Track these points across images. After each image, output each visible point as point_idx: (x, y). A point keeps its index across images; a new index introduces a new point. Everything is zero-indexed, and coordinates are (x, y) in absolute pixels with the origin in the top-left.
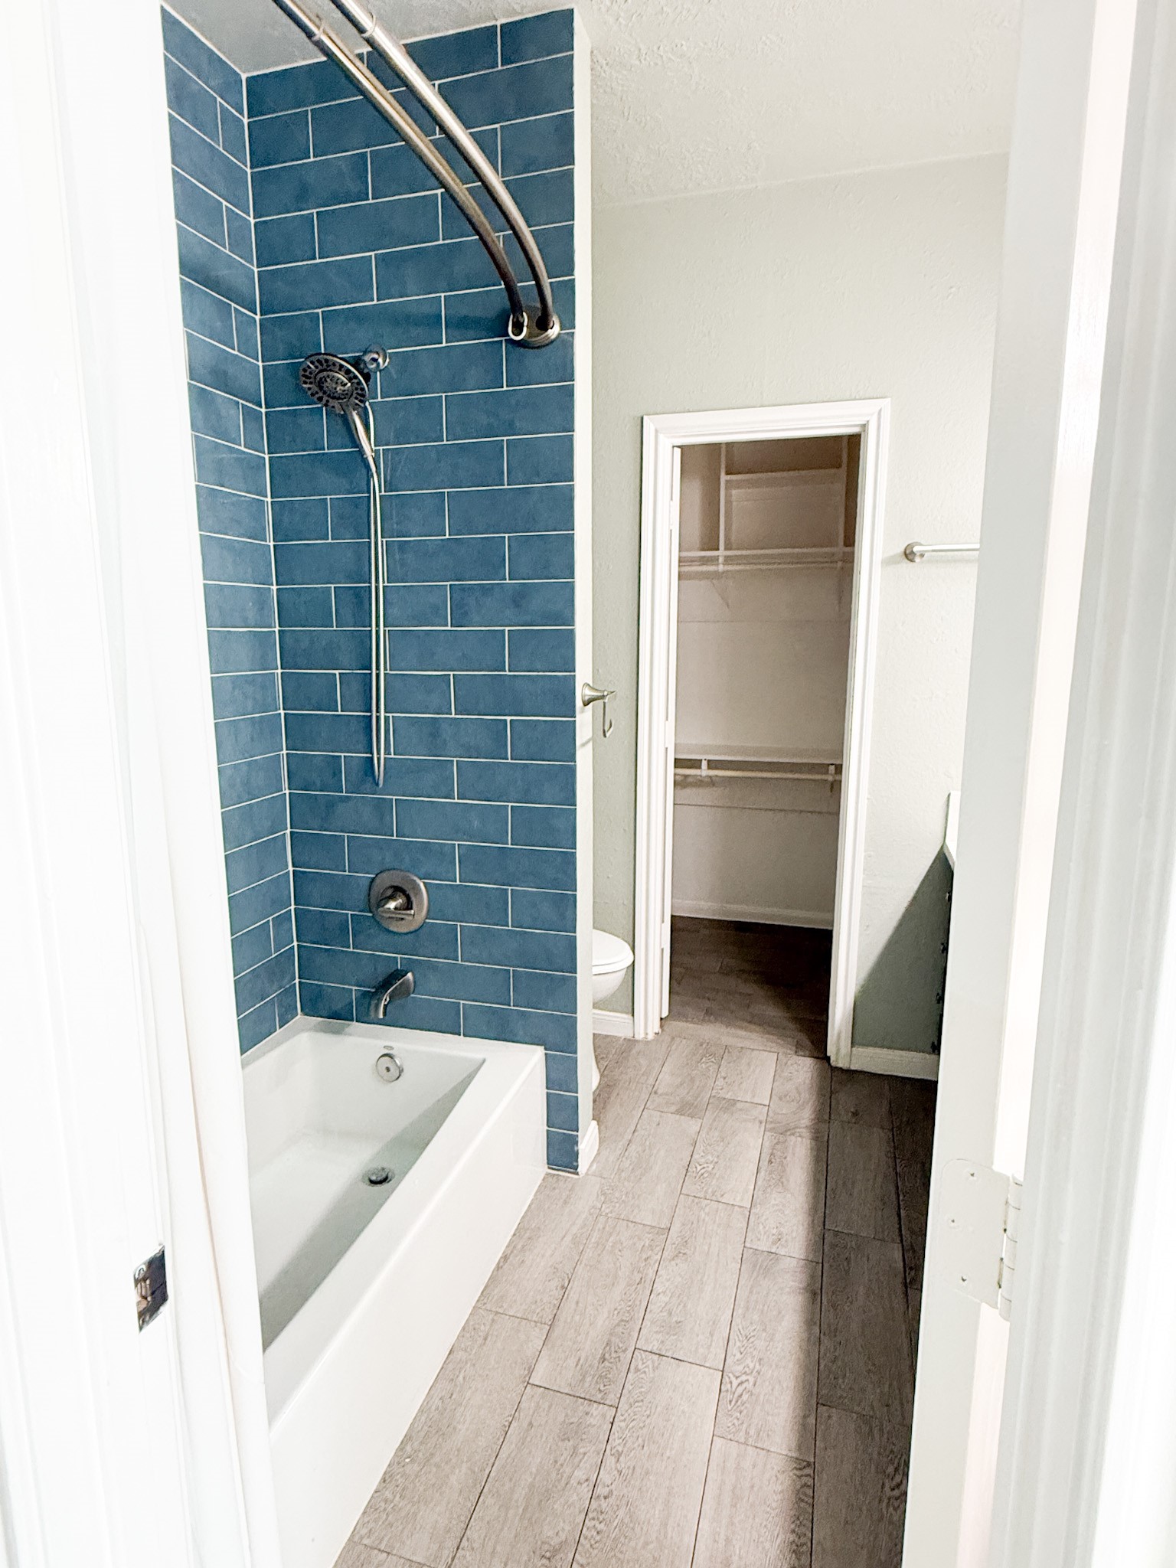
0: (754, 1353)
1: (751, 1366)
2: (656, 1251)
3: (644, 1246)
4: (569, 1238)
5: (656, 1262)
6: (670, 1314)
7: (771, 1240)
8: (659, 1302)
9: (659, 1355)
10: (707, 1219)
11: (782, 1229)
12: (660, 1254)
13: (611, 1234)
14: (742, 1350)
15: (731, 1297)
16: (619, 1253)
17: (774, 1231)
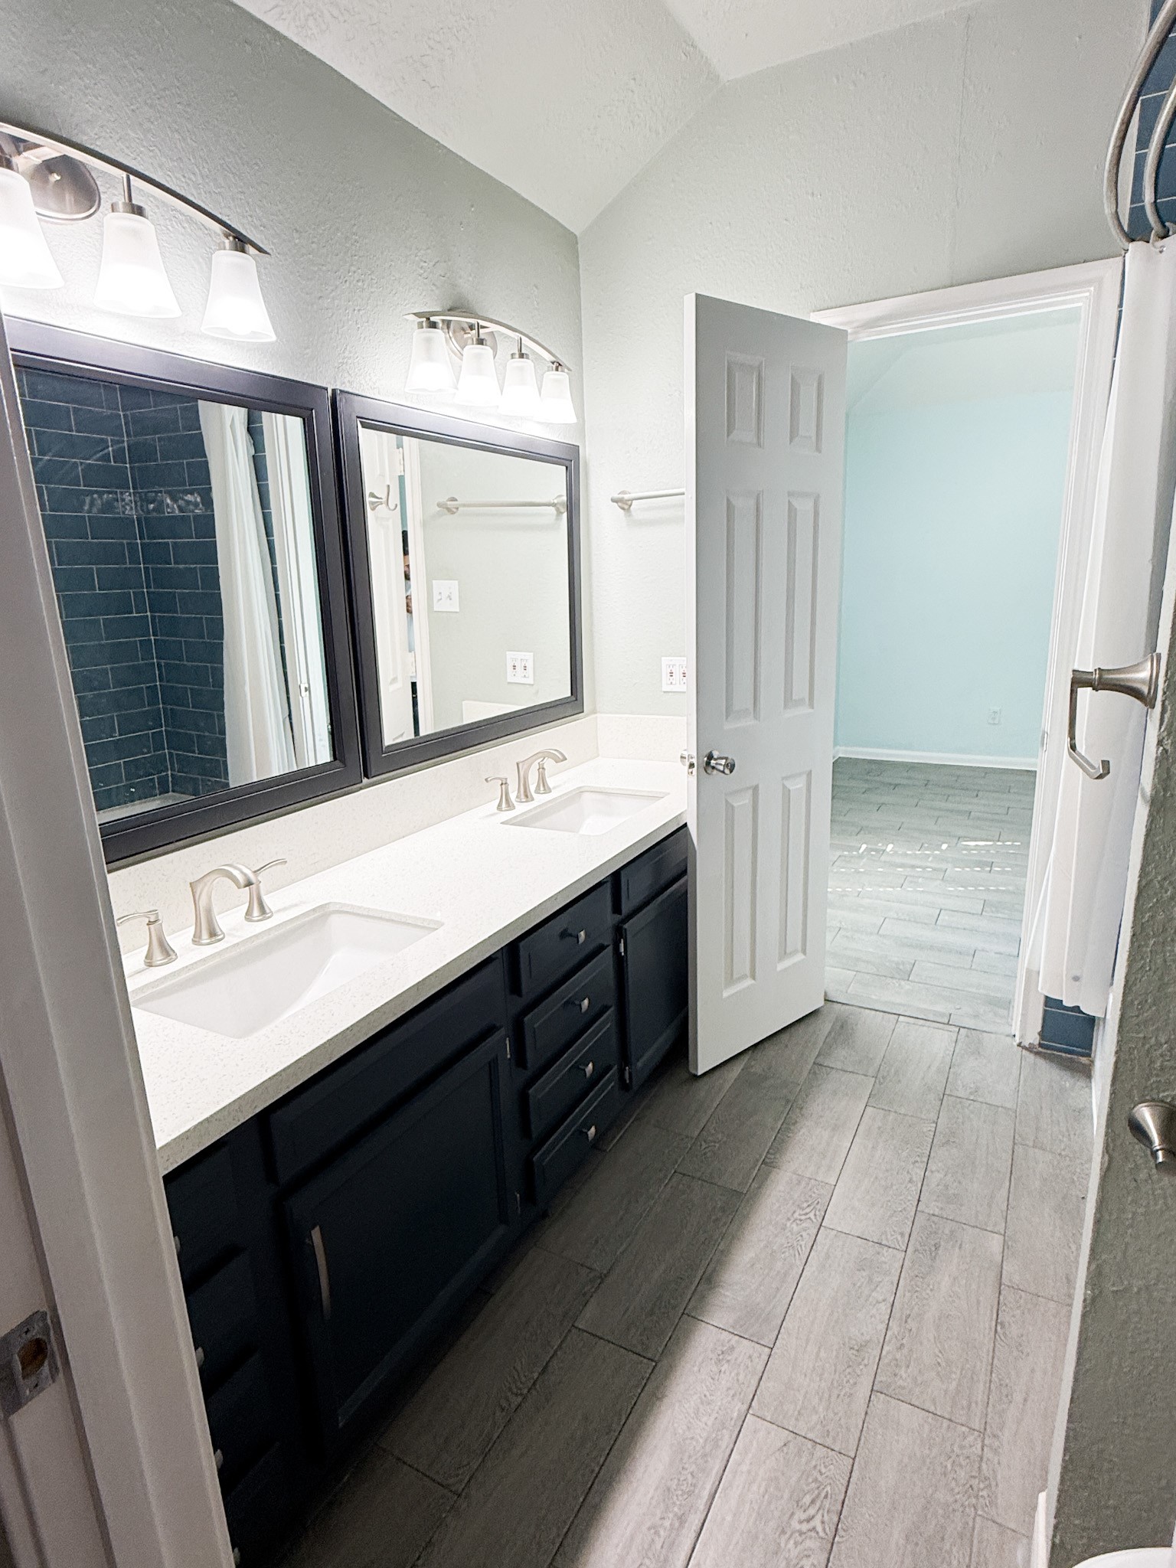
0: (789, 1234)
1: (794, 1225)
2: (890, 1357)
3: (908, 1367)
4: (1018, 1398)
5: (890, 1341)
6: (870, 1280)
7: (735, 1355)
8: (884, 1291)
9: (880, 1244)
10: (816, 1400)
11: (715, 1369)
12: (884, 1353)
13: (958, 1392)
14: (800, 1238)
15: (802, 1288)
16: (939, 1360)
17: (725, 1367)
